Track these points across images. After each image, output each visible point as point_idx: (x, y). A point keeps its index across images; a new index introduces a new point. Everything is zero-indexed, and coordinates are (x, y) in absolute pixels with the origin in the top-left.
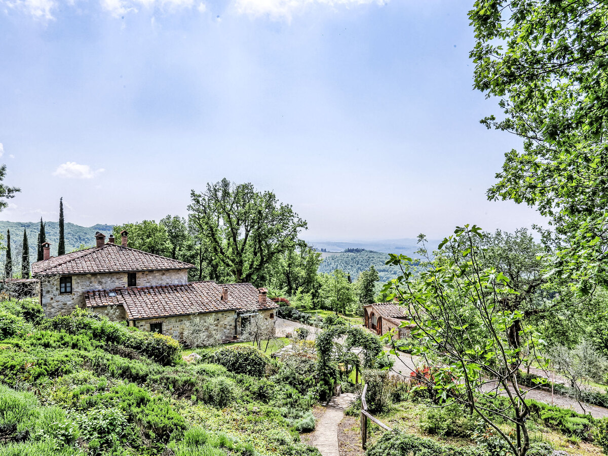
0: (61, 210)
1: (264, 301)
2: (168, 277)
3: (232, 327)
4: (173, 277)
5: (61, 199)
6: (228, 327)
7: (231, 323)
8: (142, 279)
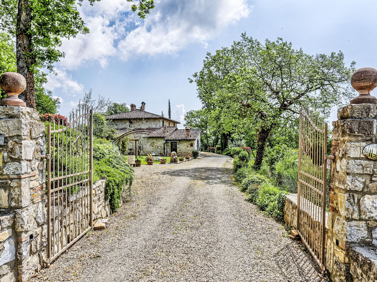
0: (169, 106)
1: (188, 135)
2: (150, 123)
3: (162, 148)
4: (152, 123)
5: (169, 100)
6: (160, 148)
7: (161, 146)
8: (136, 124)
